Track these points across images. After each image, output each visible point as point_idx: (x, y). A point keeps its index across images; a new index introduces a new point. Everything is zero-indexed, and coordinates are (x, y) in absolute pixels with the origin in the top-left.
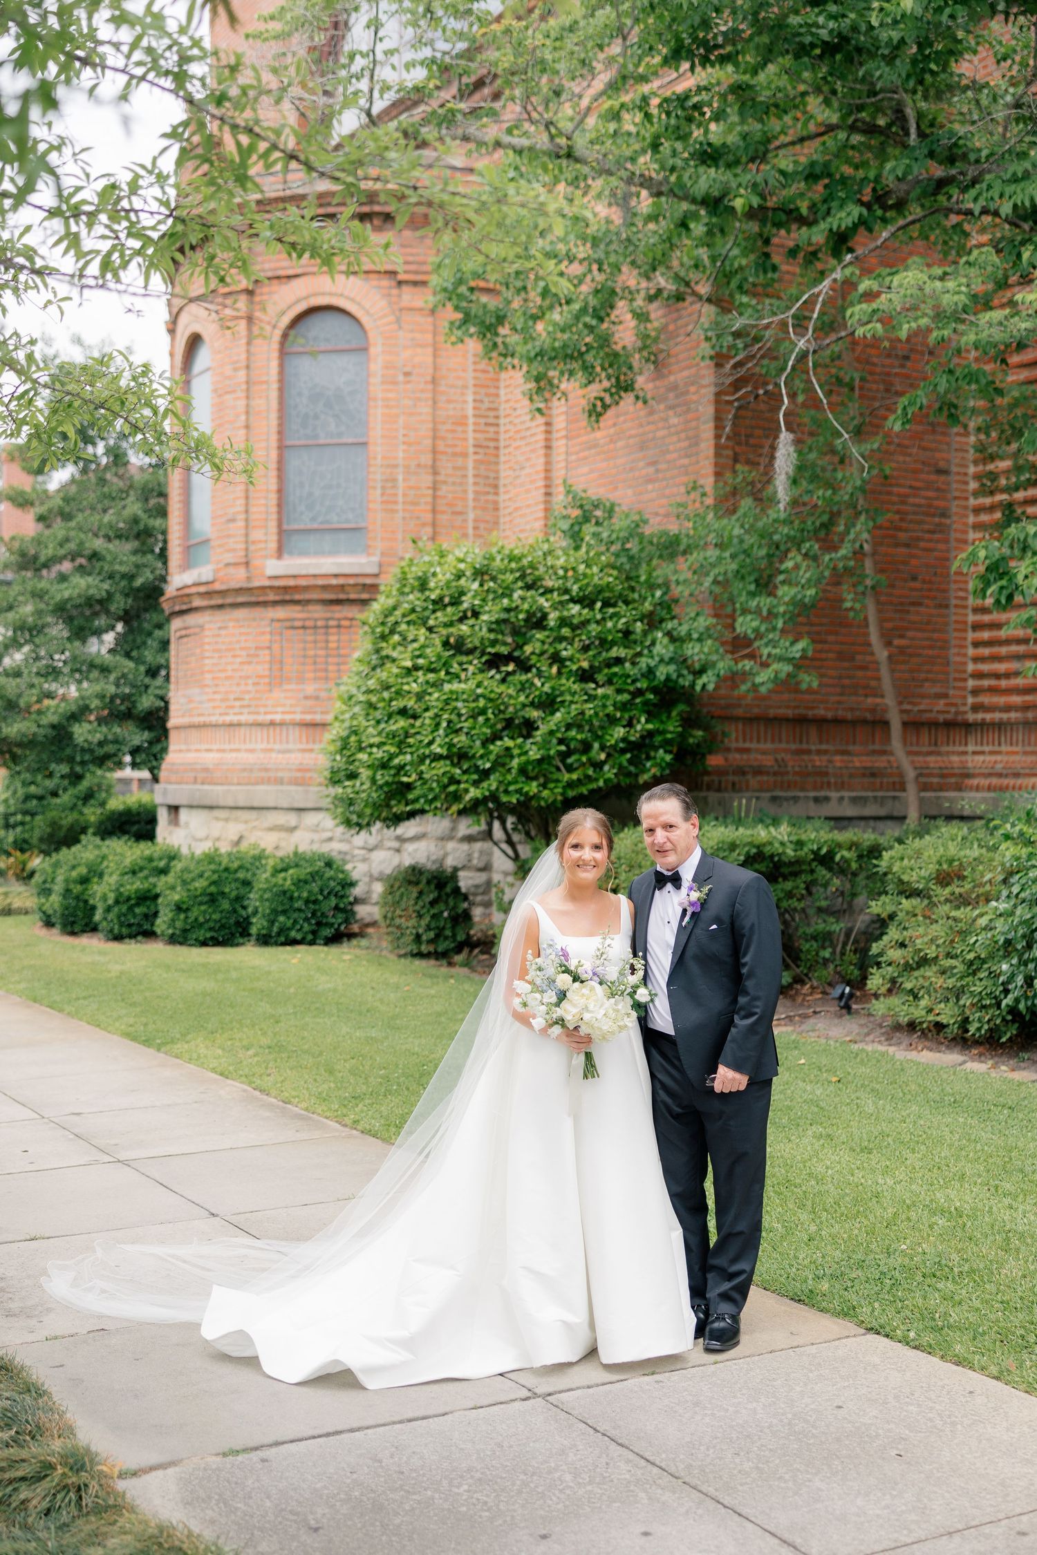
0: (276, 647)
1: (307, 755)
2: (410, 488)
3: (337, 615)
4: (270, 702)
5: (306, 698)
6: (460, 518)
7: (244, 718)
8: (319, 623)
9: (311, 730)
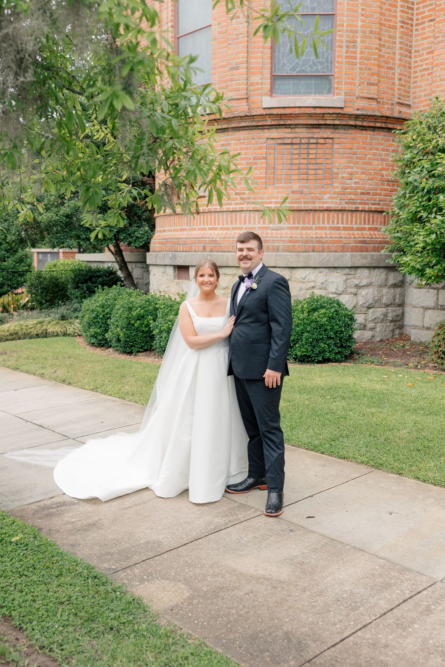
0: (270, 157)
1: (294, 231)
2: (366, 48)
3: (316, 136)
4: (266, 196)
5: (293, 192)
6: (391, 72)
7: (245, 207)
8: (303, 141)
9: (297, 214)
